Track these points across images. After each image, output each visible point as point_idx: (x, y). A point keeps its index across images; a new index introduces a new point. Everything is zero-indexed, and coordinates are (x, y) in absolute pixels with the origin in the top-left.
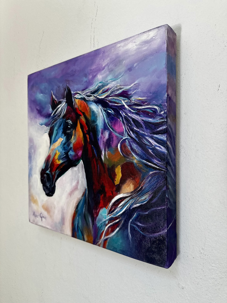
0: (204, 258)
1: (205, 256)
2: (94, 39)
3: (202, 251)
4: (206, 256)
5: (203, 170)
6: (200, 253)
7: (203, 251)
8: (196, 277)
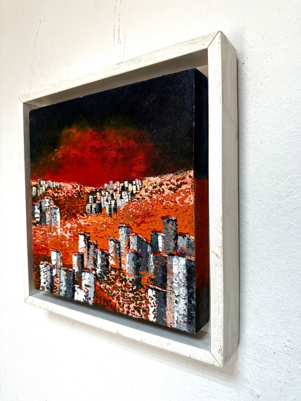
0: (290, 353)
1: (291, 350)
2: (119, 30)
3: (287, 343)
4: (294, 350)
5: (289, 225)
6: (284, 345)
7: (289, 343)
8: (278, 380)
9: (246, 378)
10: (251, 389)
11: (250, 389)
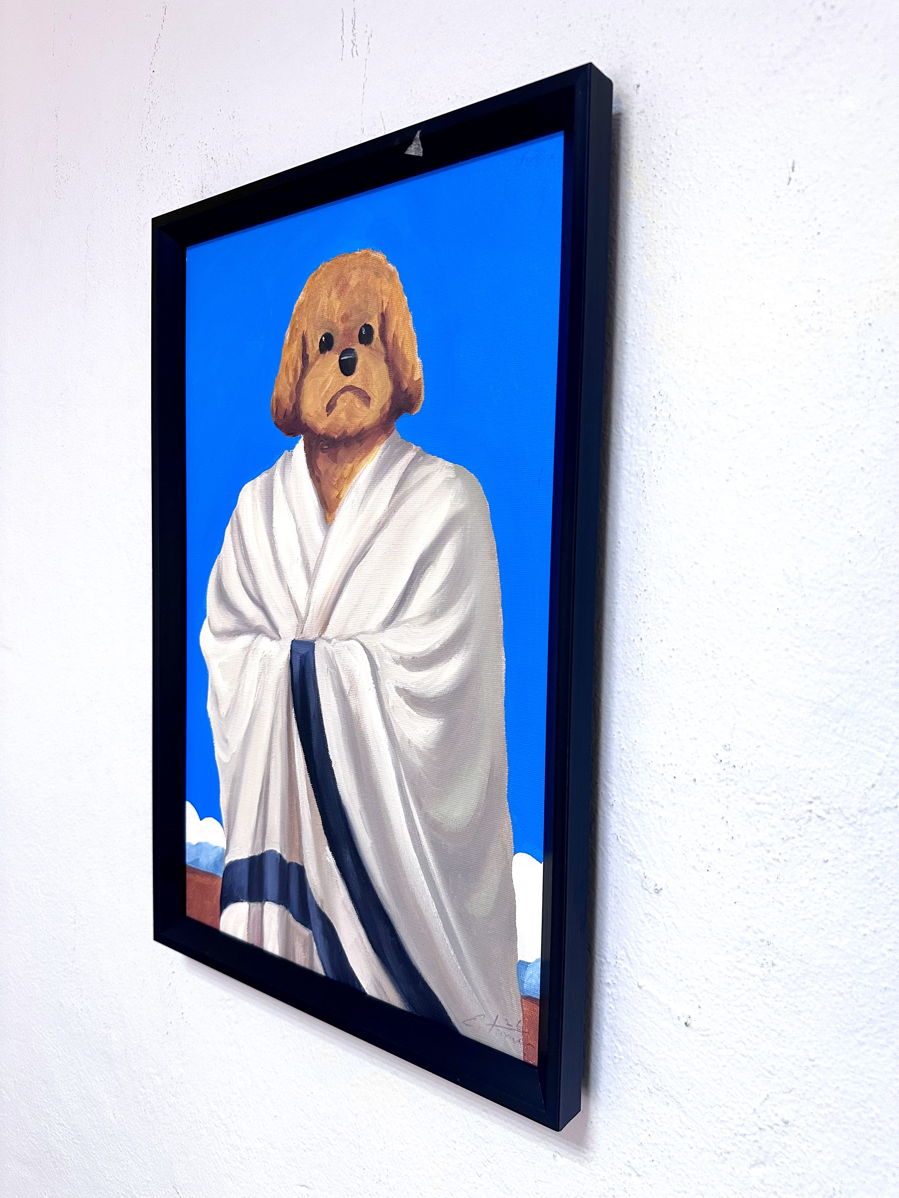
0: (730, 776)
1: (732, 770)
2: (353, 22)
3: (723, 754)
4: (737, 768)
6: (715, 760)
7: (728, 754)
8: (702, 846)
9: (632, 850)
10: (642, 876)
11: (640, 877)
